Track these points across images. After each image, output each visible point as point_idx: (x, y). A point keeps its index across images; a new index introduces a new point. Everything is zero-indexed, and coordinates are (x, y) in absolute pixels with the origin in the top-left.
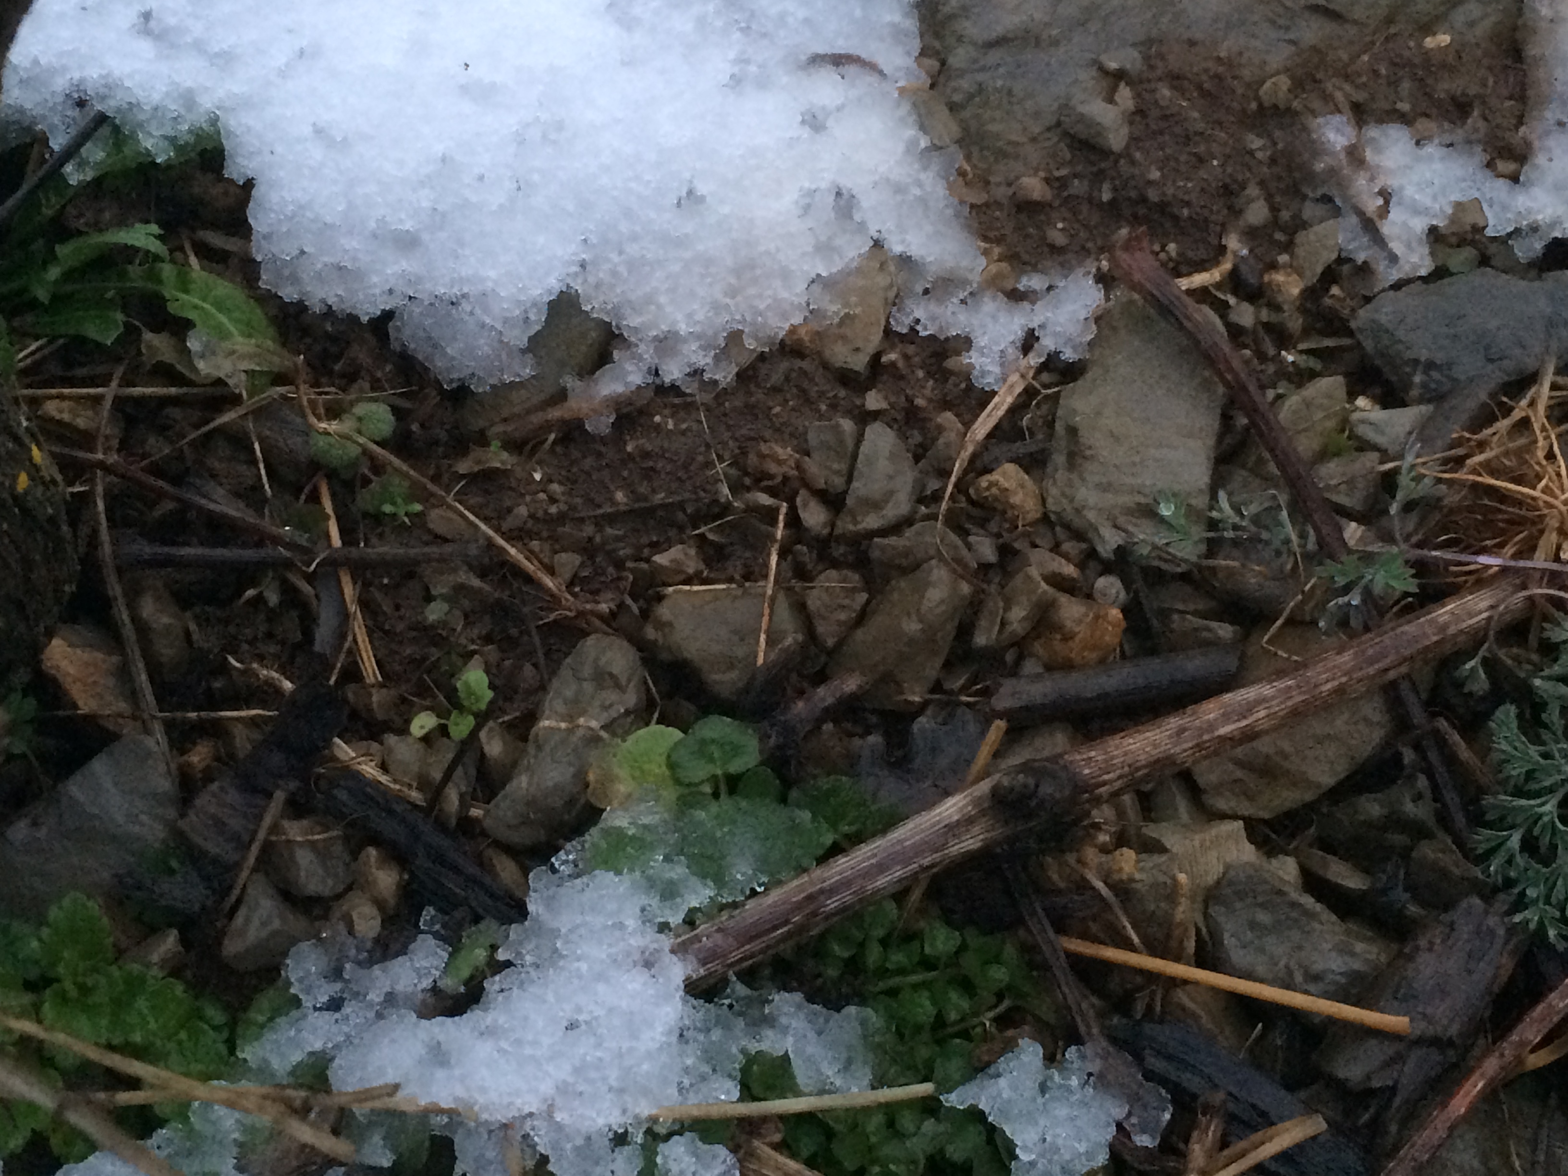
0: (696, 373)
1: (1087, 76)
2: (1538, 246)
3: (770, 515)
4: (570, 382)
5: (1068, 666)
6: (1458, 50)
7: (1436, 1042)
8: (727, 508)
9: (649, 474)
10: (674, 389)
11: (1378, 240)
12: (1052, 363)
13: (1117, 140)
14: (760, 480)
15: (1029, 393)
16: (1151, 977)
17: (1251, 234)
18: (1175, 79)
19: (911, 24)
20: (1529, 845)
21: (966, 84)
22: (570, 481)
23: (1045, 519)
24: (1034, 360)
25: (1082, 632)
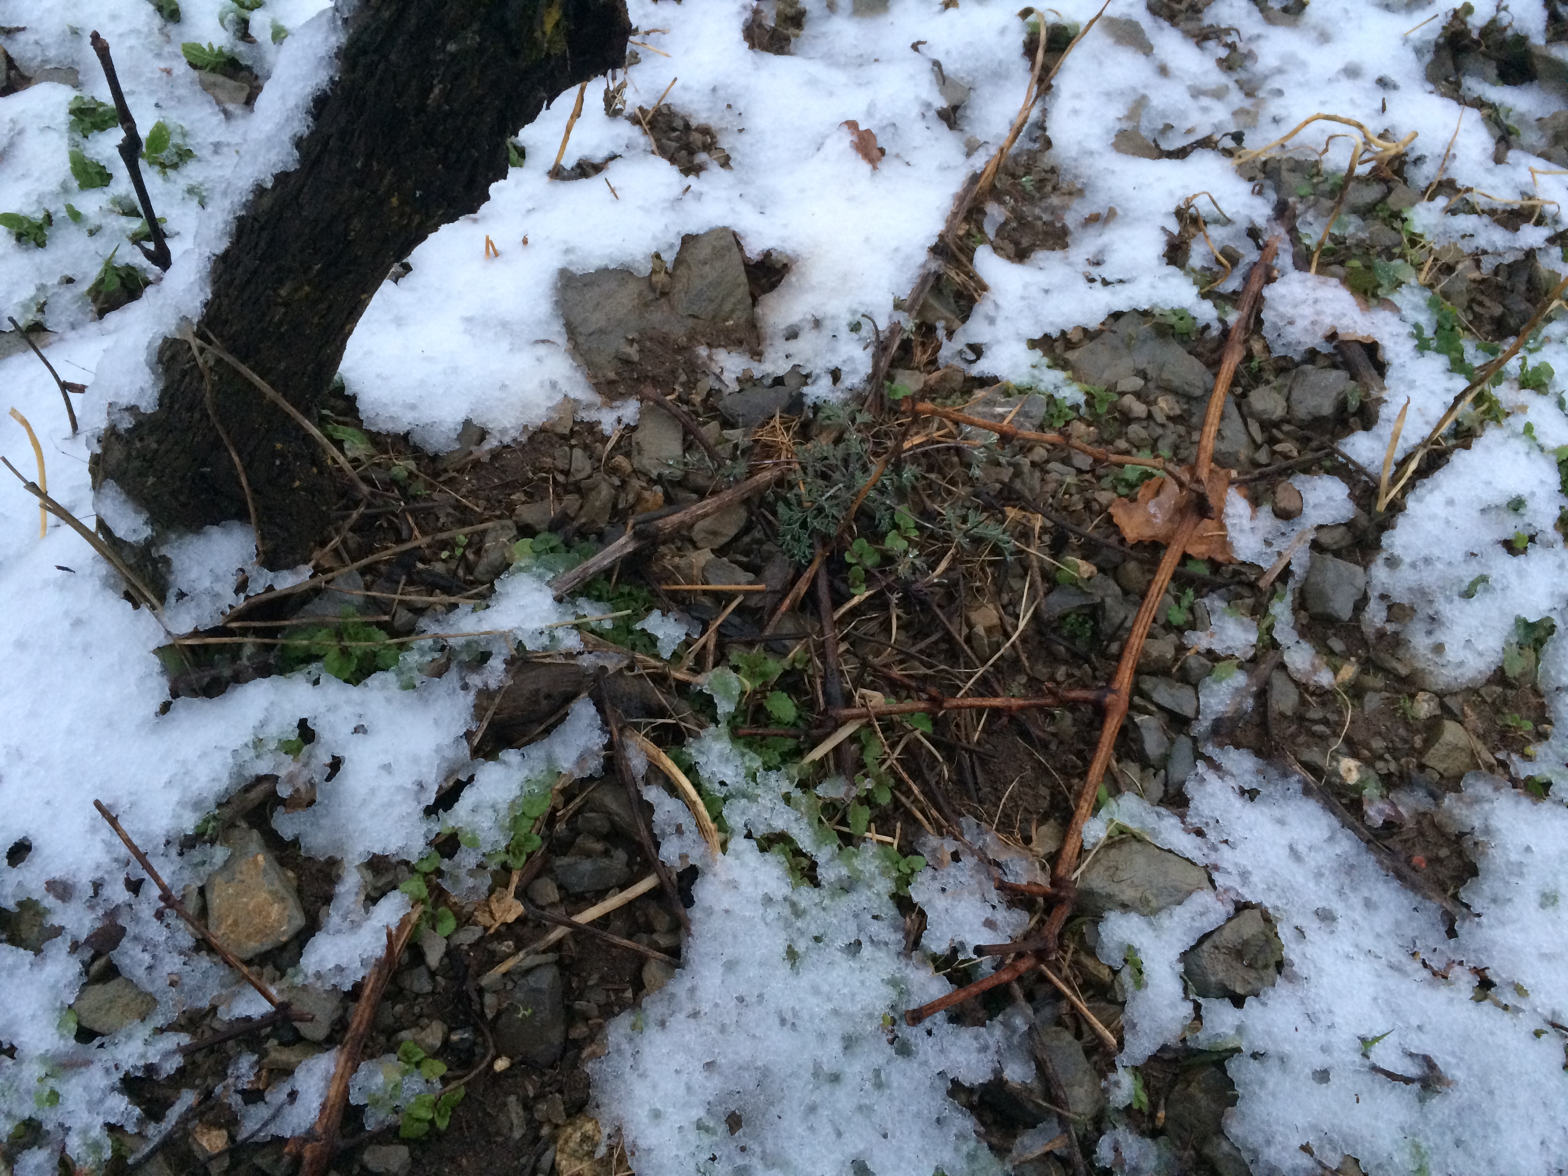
0: (515, 440)
1: (623, 341)
2: (770, 381)
3: (546, 480)
4: (473, 448)
5: (648, 510)
6: (736, 325)
7: (774, 592)
8: (532, 480)
9: (504, 472)
10: (508, 446)
11: (721, 381)
12: (627, 426)
13: (636, 358)
14: (542, 469)
15: (622, 437)
16: (689, 591)
17: (683, 385)
18: (651, 339)
19: (563, 330)
20: (793, 538)
21: (585, 347)
22: (478, 479)
23: (634, 471)
24: (622, 426)
25: (651, 499)
